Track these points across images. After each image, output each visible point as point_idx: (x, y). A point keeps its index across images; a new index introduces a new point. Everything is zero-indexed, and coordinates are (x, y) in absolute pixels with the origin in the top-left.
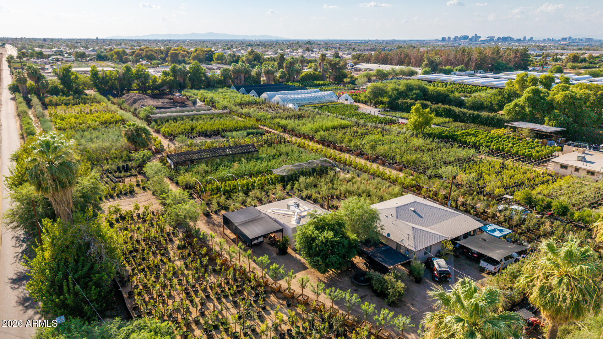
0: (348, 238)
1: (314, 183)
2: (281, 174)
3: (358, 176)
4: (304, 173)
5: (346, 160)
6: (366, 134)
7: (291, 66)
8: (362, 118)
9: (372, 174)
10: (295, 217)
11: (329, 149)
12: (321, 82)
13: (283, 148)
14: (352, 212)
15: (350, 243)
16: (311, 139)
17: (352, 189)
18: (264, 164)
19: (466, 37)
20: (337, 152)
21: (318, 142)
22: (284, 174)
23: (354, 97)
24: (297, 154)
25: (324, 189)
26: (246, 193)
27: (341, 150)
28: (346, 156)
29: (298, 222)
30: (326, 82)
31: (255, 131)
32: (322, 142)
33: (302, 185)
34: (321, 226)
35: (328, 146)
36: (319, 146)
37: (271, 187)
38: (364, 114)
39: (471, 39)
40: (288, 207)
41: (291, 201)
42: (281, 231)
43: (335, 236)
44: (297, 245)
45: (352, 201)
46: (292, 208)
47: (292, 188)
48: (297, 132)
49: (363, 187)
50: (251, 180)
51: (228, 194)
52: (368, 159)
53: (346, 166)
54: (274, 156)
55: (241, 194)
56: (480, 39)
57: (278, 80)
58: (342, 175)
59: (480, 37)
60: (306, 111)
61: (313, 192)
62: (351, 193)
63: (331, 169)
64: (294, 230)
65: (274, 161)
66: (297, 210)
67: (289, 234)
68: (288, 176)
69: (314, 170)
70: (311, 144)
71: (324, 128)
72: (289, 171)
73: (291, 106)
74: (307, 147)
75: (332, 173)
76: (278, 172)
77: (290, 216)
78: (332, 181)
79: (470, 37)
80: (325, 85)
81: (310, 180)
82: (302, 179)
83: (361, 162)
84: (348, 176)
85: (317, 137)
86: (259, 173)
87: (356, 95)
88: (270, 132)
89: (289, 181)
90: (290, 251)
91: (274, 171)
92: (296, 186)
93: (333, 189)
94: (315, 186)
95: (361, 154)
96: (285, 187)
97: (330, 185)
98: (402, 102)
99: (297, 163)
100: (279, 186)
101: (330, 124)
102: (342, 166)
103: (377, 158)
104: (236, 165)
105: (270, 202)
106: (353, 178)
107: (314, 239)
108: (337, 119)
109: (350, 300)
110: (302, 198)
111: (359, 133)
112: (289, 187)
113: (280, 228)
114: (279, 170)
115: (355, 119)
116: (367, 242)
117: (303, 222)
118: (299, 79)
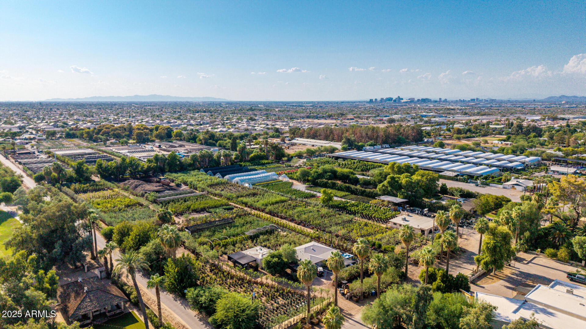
0: (283, 261)
1: (267, 239)
2: (250, 234)
3: (290, 233)
4: (262, 234)
5: (284, 224)
6: (296, 206)
7: (243, 150)
8: (294, 194)
9: (297, 232)
10: (261, 255)
11: (274, 218)
12: (266, 161)
13: (248, 219)
14: (285, 251)
15: (284, 263)
16: (263, 211)
17: (287, 240)
18: (239, 229)
19: (390, 99)
20: (278, 219)
21: (267, 213)
22: (252, 234)
23: (290, 175)
24: (256, 222)
25: (273, 241)
26: (234, 245)
27: (281, 218)
28: (284, 221)
29: (262, 256)
30: (270, 161)
31: (228, 207)
32: (270, 213)
33: (261, 240)
34: (273, 256)
35: (274, 216)
36: (269, 216)
37: (246, 242)
38: (296, 190)
39: (395, 101)
40: (257, 250)
41: (258, 248)
42: (255, 261)
43: (278, 260)
44: (263, 266)
45: (286, 246)
46: (259, 251)
47: (257, 242)
48: (254, 207)
49: (292, 239)
50: (235, 239)
51: (225, 246)
52: (296, 223)
53: (284, 227)
54: (244, 224)
55: (231, 246)
56: (402, 101)
57: (234, 161)
58: (282, 233)
59: (402, 99)
60: (258, 189)
61: (267, 243)
62: (286, 242)
63: (276, 230)
64: (262, 259)
65: (244, 227)
66: (261, 252)
67: (259, 262)
68: (253, 236)
69: (267, 231)
70: (264, 214)
71: (270, 203)
72: (253, 232)
73: (247, 185)
74: (261, 217)
75: (276, 233)
76: (248, 234)
77: (258, 255)
78: (277, 237)
79: (394, 99)
80: (269, 163)
81: (266, 237)
82: (261, 237)
83: (292, 225)
84: (285, 234)
85: (267, 210)
86: (238, 235)
87: (291, 174)
88: (237, 207)
89: (254, 238)
90: (259, 269)
91: (246, 233)
92: (258, 241)
93: (277, 241)
94: (268, 240)
95: (292, 220)
96: (253, 241)
97: (276, 239)
98: (320, 181)
99: (258, 228)
100: (250, 241)
101: (274, 200)
102: (281, 228)
103: (301, 222)
104: (224, 231)
105: (246, 249)
106: (288, 235)
107: (270, 262)
108: (279, 196)
109: (284, 281)
110: (262, 246)
111: (292, 206)
112: (255, 241)
113: (255, 259)
114: (248, 232)
115: (289, 195)
116: (292, 263)
117: (264, 256)
118: (249, 159)
